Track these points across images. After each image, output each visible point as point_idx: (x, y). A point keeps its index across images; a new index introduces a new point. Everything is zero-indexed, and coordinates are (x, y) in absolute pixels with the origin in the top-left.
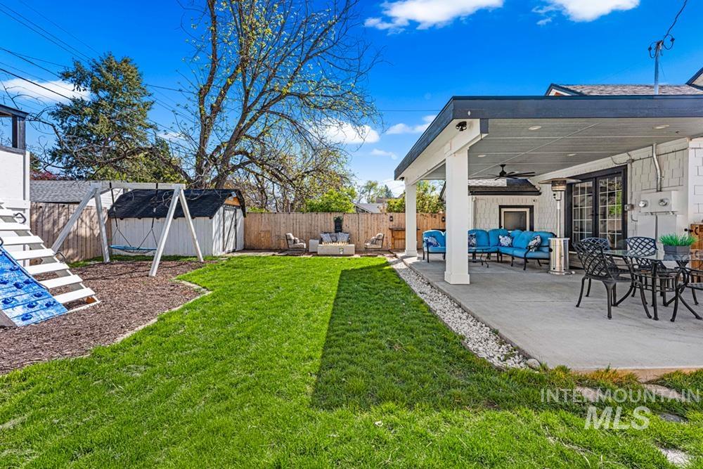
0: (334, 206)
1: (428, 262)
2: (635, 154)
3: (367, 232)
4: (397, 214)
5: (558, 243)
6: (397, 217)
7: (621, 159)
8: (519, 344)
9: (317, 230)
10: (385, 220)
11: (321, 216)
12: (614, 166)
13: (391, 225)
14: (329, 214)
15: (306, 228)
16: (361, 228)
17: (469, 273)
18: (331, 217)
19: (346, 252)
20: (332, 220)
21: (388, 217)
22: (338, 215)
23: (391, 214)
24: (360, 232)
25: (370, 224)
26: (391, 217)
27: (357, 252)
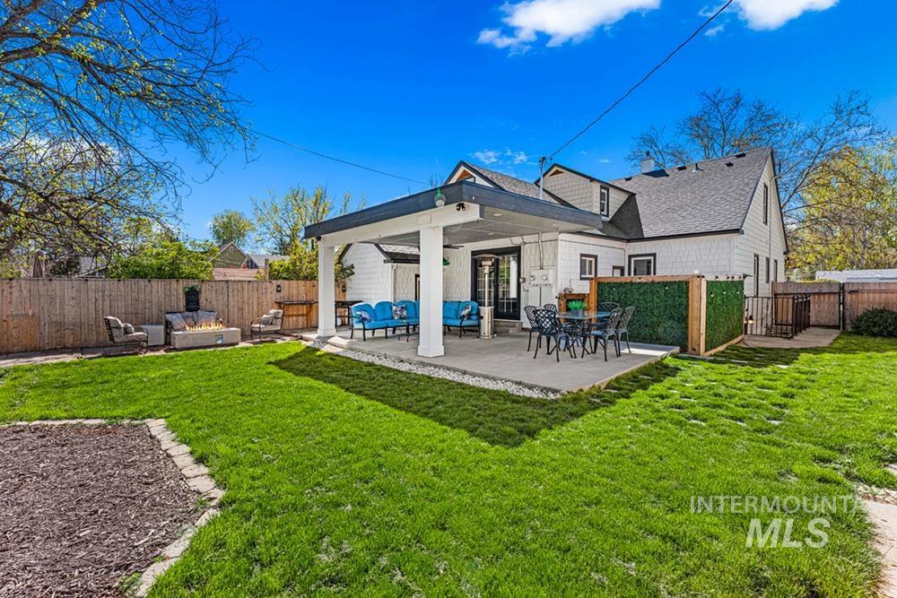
0: (186, 269)
1: (365, 340)
2: (527, 239)
3: (242, 309)
4: (286, 282)
5: (487, 311)
6: (286, 286)
7: (517, 241)
8: (543, 385)
9: (150, 309)
10: (269, 291)
11: (158, 286)
12: (511, 245)
13: (278, 297)
14: (174, 282)
15: (126, 306)
16: (231, 303)
17: (443, 344)
18: (179, 288)
19: (227, 340)
20: (181, 292)
21: (274, 286)
22: (192, 283)
23: (279, 282)
24: (231, 309)
25: (246, 298)
26: (279, 286)
27: (244, 338)
